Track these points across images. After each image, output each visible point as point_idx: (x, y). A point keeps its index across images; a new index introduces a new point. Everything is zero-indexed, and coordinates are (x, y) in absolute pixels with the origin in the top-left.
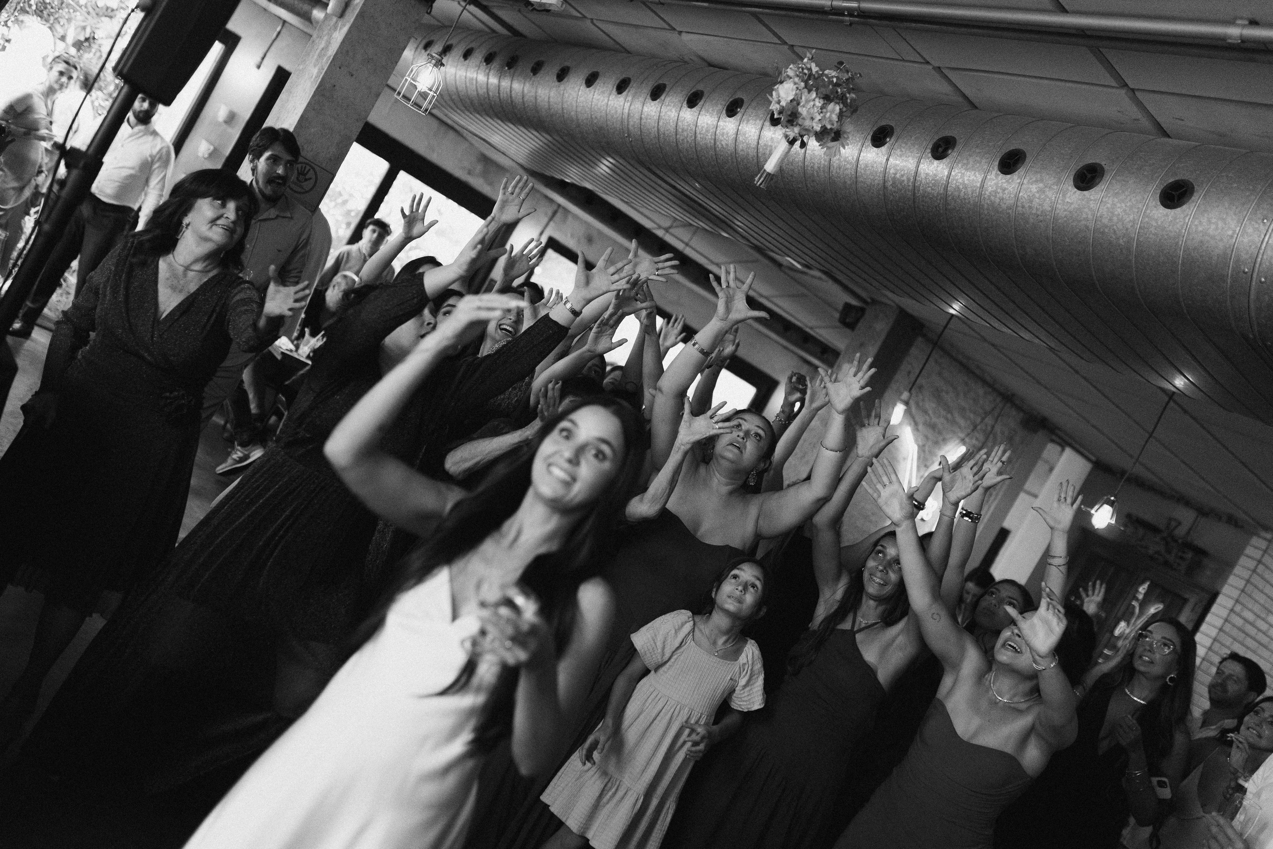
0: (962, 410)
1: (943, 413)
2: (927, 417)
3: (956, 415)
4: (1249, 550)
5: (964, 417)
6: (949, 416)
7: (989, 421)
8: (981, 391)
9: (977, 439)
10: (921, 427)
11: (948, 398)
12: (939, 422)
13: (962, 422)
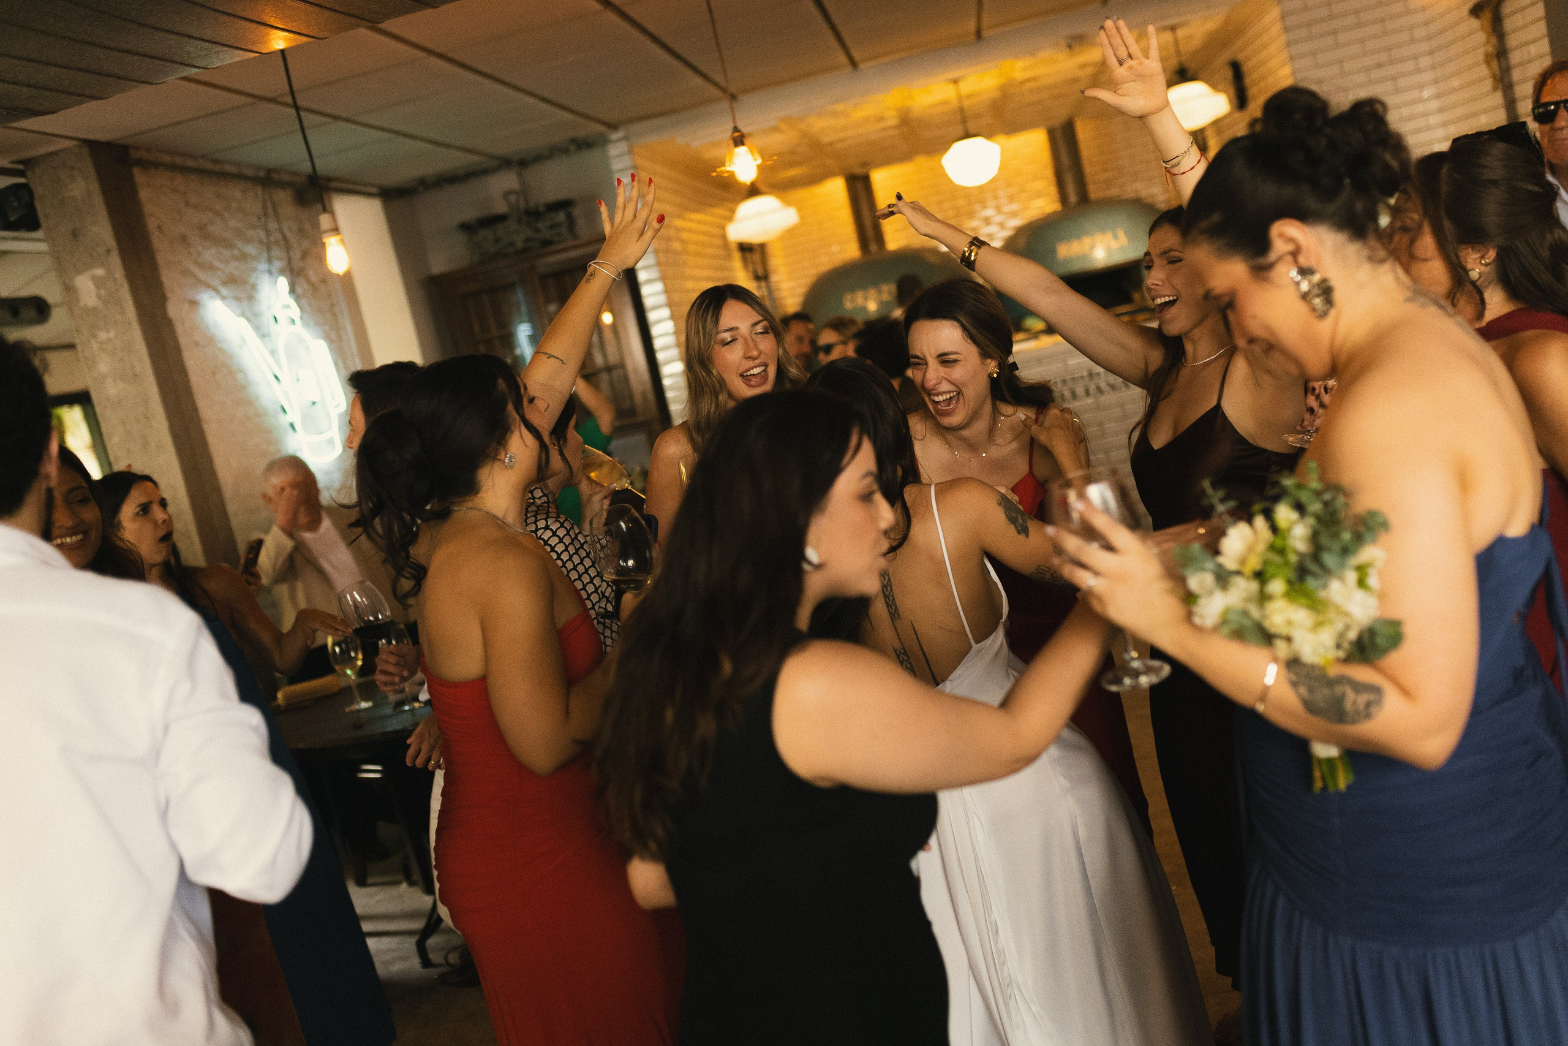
0: (240, 233)
1: (227, 253)
2: (219, 273)
3: (240, 245)
4: (616, 165)
5: (249, 241)
6: (236, 252)
7: (273, 225)
8: (237, 193)
9: (278, 258)
10: (224, 291)
11: (216, 228)
12: (233, 267)
13: (251, 249)
